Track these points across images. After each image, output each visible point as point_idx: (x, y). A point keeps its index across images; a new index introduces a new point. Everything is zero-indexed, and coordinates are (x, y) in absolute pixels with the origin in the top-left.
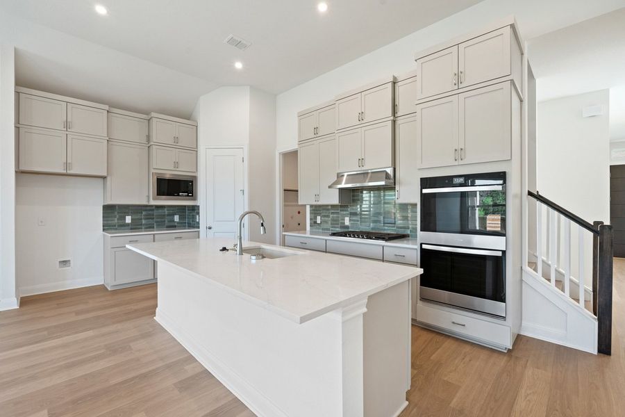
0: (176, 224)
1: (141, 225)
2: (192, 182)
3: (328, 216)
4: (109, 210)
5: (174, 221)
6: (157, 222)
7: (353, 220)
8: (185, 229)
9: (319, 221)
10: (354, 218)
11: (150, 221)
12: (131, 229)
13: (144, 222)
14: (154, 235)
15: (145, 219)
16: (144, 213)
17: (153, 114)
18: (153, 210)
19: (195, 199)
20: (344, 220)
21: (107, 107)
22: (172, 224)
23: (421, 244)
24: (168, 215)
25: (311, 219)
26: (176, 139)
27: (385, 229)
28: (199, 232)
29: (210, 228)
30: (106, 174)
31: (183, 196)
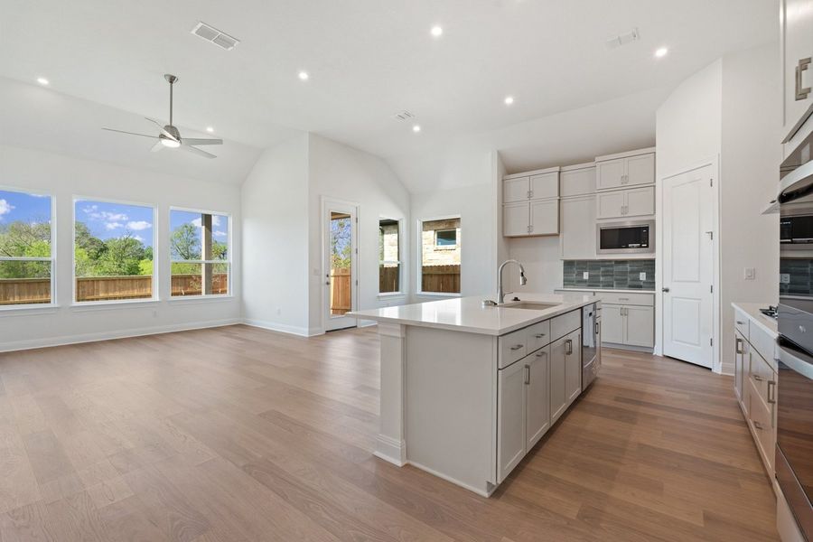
0: (642, 284)
1: (599, 282)
2: (647, 228)
4: (569, 264)
5: (638, 280)
6: (616, 280)
8: (647, 290)
11: (609, 279)
12: (589, 286)
13: (601, 279)
15: (603, 276)
16: (602, 269)
17: (597, 159)
18: (612, 266)
19: (653, 251)
21: (557, 169)
22: (636, 283)
24: (632, 272)
26: (625, 178)
28: (654, 295)
29: (667, 290)
30: (556, 232)
31: (633, 247)
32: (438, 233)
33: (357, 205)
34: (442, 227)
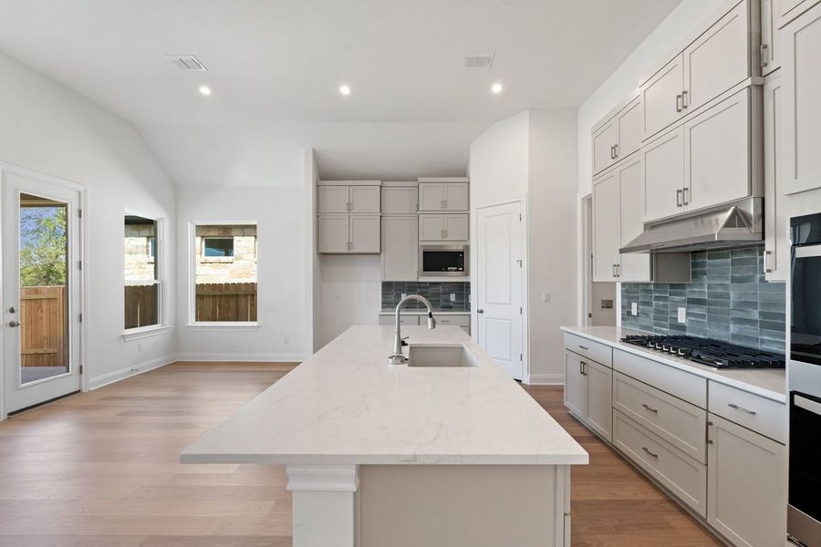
0: (452, 305)
2: (462, 253)
3: (649, 304)
4: (387, 286)
5: (449, 301)
7: (693, 315)
8: (463, 311)
9: (634, 312)
10: (697, 310)
12: (407, 308)
14: (419, 316)
16: (419, 290)
17: (420, 180)
18: (428, 287)
19: (467, 274)
20: (676, 312)
21: (379, 183)
22: (447, 304)
23: (792, 394)
24: (444, 293)
25: (623, 307)
26: (444, 203)
27: (763, 342)
28: (470, 316)
29: (482, 312)
30: (378, 251)
31: (451, 270)
32: (206, 240)
33: (81, 189)
34: (214, 234)
